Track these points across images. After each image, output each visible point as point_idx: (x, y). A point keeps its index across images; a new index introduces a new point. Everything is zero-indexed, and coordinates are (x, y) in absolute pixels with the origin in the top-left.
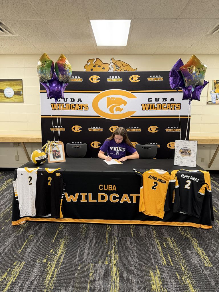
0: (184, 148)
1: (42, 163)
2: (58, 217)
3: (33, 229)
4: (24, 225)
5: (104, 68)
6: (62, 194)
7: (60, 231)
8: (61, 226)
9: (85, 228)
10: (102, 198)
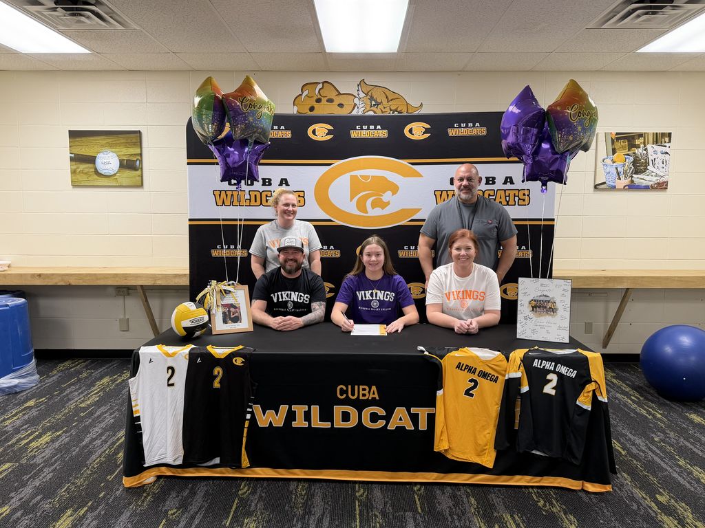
0: (540, 296)
1: (197, 333)
2: (237, 465)
3: (177, 496)
4: (154, 486)
5: (341, 105)
6: (248, 410)
7: (241, 500)
8: (244, 490)
9: (304, 493)
10: (344, 418)
